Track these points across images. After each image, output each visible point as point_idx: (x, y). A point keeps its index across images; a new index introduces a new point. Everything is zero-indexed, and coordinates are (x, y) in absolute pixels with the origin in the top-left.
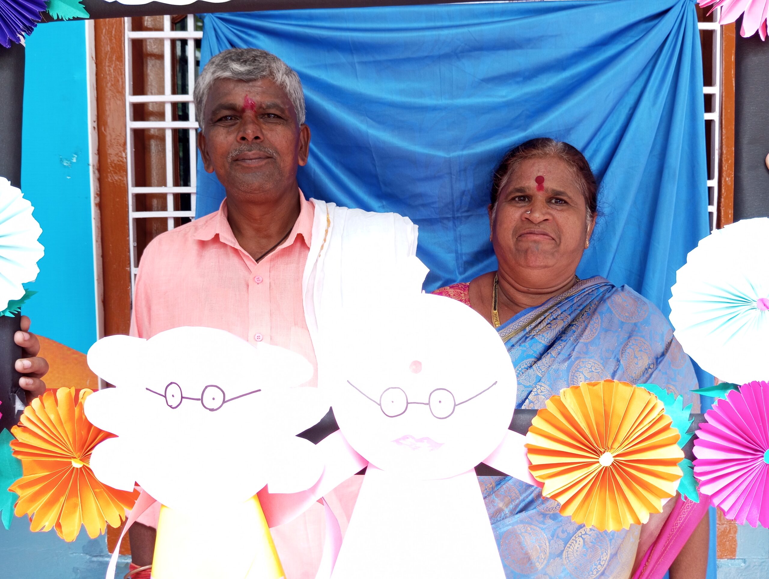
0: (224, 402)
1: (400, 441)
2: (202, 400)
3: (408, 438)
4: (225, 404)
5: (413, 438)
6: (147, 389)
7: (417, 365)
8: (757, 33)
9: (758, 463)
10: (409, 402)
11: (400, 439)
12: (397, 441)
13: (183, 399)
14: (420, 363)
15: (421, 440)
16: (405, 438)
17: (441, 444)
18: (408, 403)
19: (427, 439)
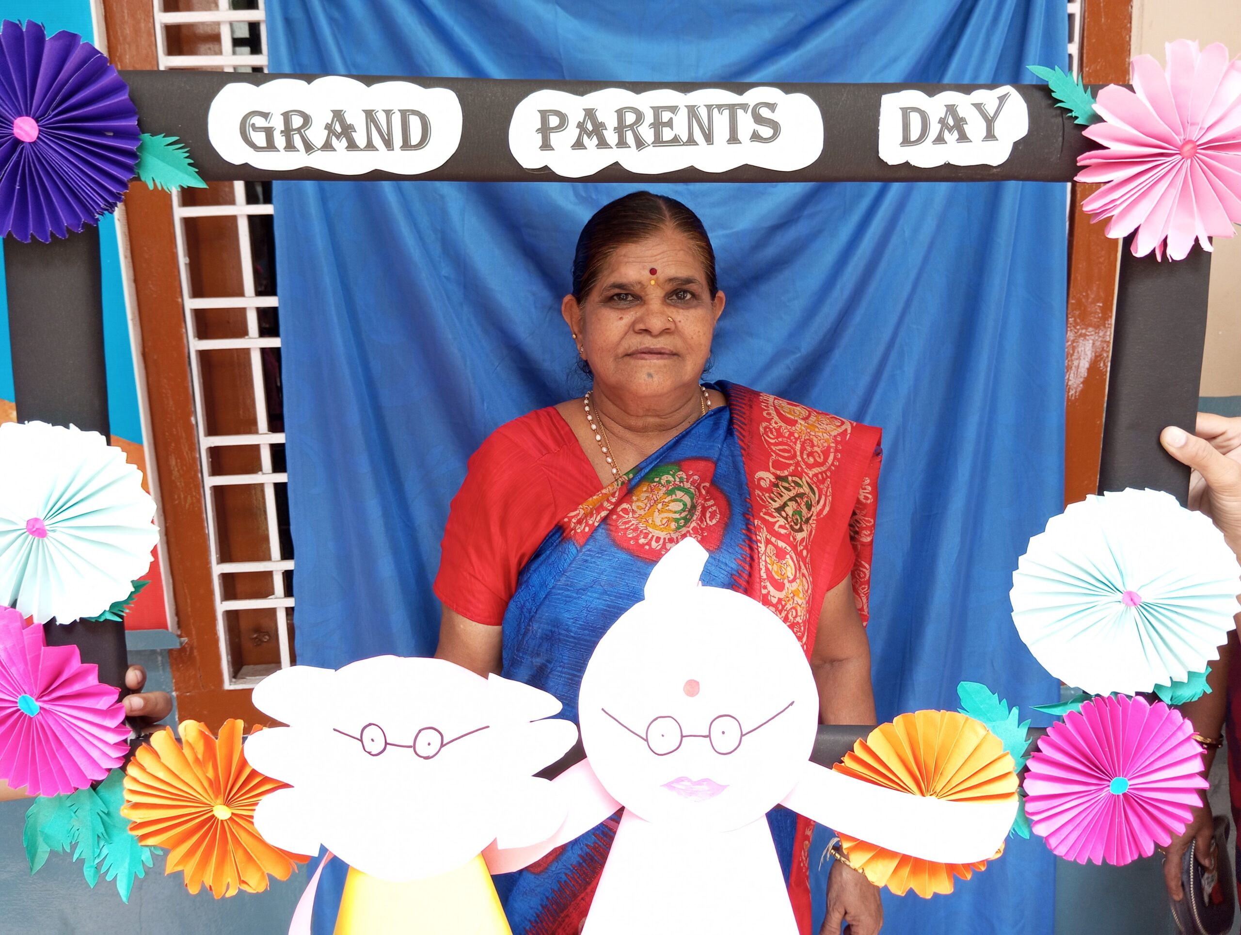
0: (442, 745)
1: (673, 785)
2: (414, 747)
3: (682, 781)
4: (443, 749)
5: (689, 780)
6: (335, 730)
7: (692, 688)
8: (1153, 252)
9: (1103, 794)
10: (684, 734)
11: (672, 782)
12: (669, 785)
13: (388, 746)
14: (697, 683)
15: (700, 782)
16: (680, 780)
17: (725, 787)
18: (682, 736)
19: (707, 780)
